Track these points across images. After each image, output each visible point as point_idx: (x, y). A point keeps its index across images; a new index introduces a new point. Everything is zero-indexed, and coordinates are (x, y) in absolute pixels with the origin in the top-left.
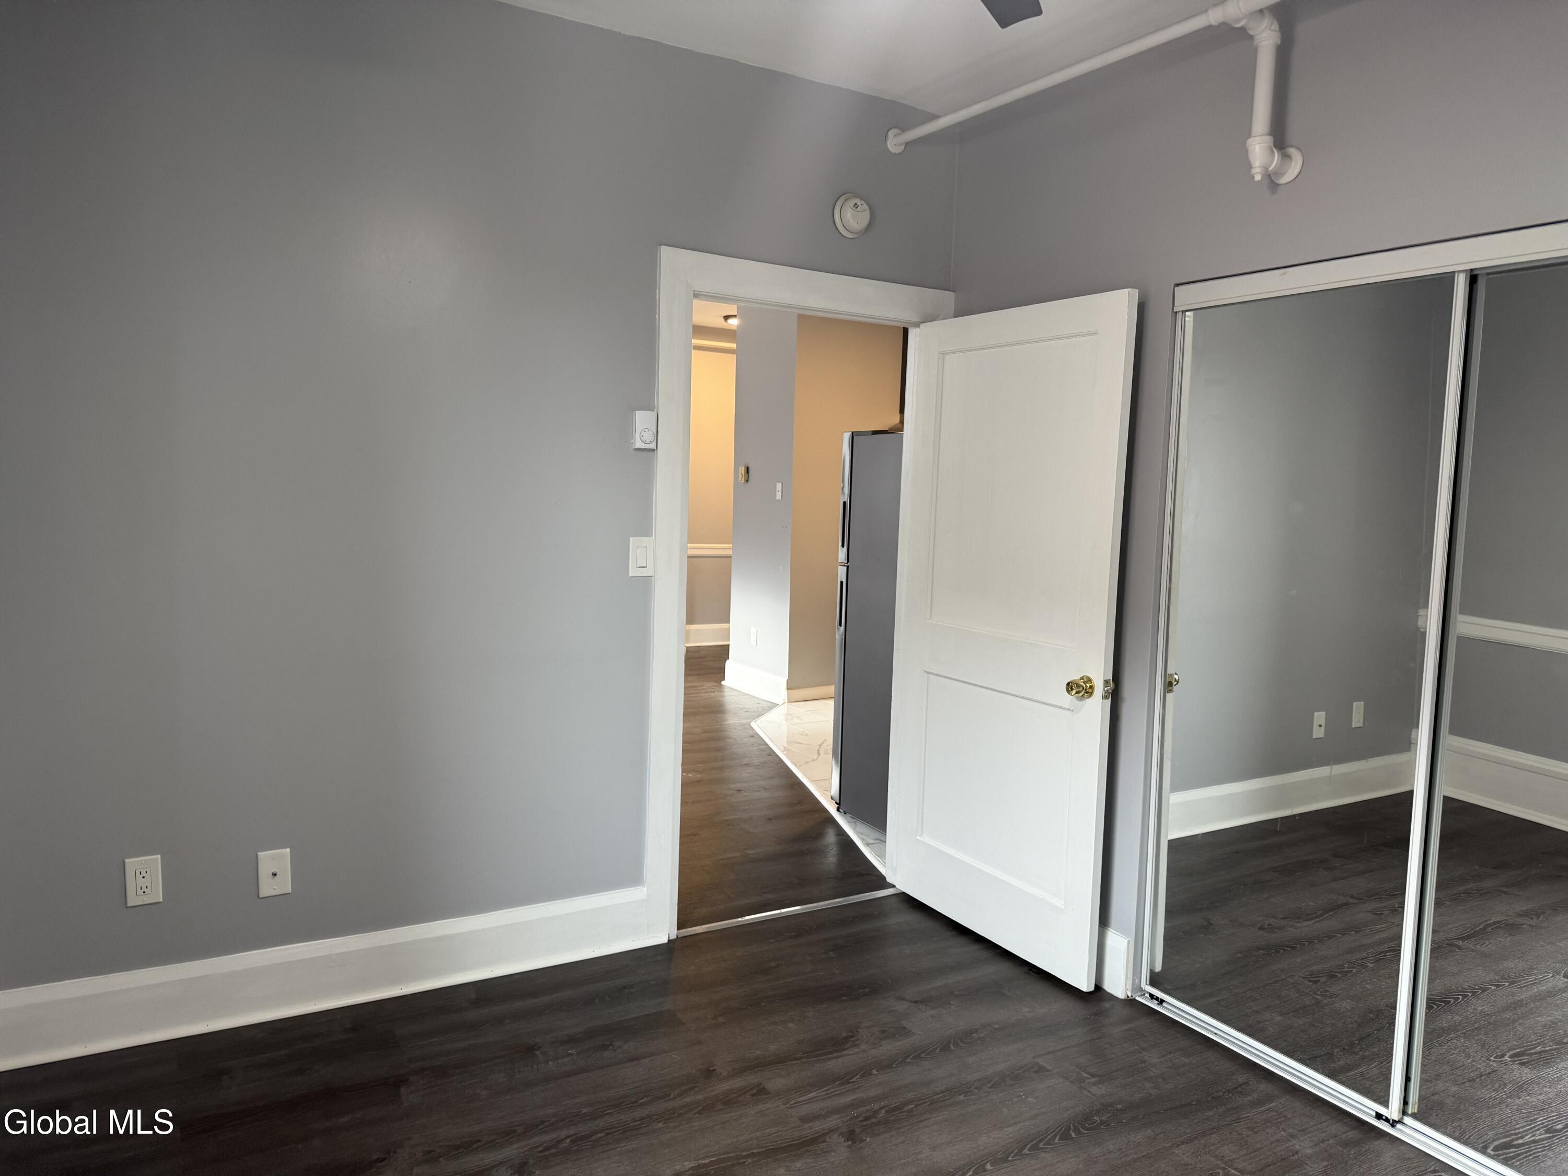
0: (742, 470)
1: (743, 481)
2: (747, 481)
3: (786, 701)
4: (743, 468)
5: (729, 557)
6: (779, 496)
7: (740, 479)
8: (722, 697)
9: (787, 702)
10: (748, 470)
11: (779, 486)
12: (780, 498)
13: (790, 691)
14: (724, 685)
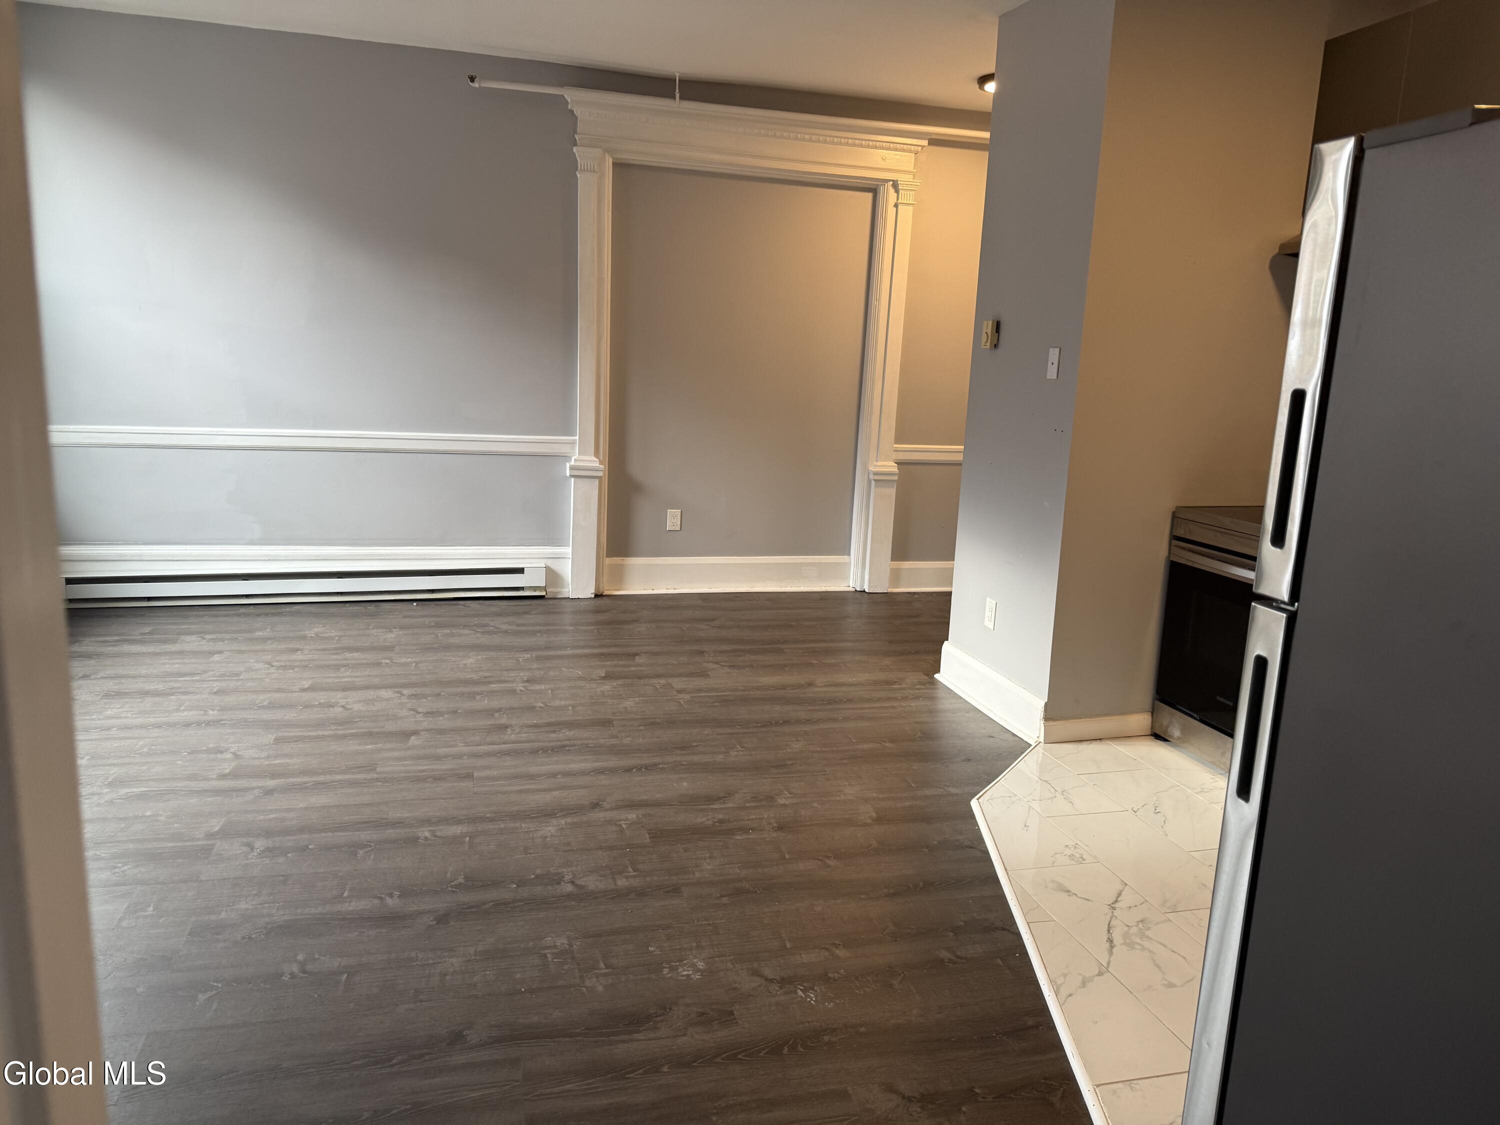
0: (988, 327)
1: (988, 347)
2: (996, 346)
3: (1042, 739)
4: (990, 323)
5: (959, 464)
6: (1052, 373)
7: (983, 344)
8: (932, 712)
9: (1043, 742)
10: (998, 327)
11: (1054, 354)
12: (1055, 377)
13: (1051, 723)
14: (937, 681)
